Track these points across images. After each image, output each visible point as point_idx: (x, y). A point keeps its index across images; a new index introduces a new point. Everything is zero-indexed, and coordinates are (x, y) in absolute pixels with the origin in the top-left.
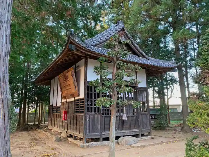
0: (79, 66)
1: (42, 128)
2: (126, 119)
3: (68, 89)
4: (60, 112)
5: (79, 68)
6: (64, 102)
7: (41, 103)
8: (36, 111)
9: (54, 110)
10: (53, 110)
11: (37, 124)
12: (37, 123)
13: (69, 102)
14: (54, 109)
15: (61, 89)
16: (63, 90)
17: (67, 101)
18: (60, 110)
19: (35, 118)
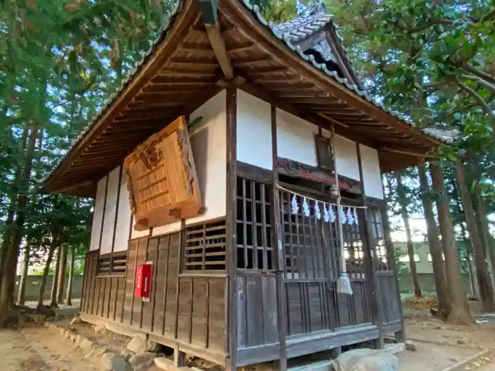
0: (201, 118)
1: (61, 318)
2: (351, 292)
3: (159, 195)
4: (124, 271)
5: (200, 126)
6: (139, 239)
7: (62, 249)
8: (47, 270)
9: (102, 264)
10: (99, 266)
11: (48, 307)
12: (47, 303)
13: (159, 237)
14: (102, 261)
15: (133, 197)
16: (139, 199)
17: (150, 236)
18: (124, 264)
19: (42, 290)
